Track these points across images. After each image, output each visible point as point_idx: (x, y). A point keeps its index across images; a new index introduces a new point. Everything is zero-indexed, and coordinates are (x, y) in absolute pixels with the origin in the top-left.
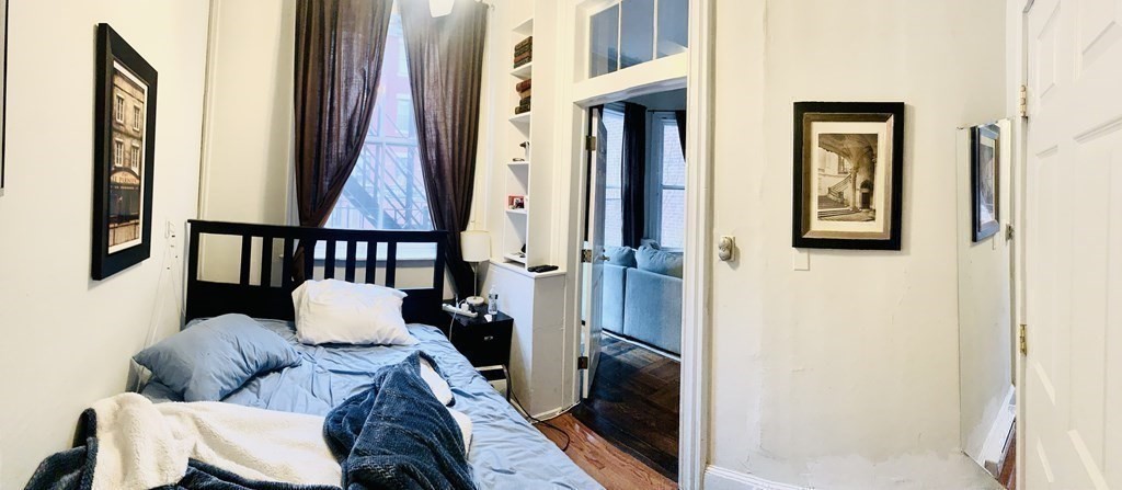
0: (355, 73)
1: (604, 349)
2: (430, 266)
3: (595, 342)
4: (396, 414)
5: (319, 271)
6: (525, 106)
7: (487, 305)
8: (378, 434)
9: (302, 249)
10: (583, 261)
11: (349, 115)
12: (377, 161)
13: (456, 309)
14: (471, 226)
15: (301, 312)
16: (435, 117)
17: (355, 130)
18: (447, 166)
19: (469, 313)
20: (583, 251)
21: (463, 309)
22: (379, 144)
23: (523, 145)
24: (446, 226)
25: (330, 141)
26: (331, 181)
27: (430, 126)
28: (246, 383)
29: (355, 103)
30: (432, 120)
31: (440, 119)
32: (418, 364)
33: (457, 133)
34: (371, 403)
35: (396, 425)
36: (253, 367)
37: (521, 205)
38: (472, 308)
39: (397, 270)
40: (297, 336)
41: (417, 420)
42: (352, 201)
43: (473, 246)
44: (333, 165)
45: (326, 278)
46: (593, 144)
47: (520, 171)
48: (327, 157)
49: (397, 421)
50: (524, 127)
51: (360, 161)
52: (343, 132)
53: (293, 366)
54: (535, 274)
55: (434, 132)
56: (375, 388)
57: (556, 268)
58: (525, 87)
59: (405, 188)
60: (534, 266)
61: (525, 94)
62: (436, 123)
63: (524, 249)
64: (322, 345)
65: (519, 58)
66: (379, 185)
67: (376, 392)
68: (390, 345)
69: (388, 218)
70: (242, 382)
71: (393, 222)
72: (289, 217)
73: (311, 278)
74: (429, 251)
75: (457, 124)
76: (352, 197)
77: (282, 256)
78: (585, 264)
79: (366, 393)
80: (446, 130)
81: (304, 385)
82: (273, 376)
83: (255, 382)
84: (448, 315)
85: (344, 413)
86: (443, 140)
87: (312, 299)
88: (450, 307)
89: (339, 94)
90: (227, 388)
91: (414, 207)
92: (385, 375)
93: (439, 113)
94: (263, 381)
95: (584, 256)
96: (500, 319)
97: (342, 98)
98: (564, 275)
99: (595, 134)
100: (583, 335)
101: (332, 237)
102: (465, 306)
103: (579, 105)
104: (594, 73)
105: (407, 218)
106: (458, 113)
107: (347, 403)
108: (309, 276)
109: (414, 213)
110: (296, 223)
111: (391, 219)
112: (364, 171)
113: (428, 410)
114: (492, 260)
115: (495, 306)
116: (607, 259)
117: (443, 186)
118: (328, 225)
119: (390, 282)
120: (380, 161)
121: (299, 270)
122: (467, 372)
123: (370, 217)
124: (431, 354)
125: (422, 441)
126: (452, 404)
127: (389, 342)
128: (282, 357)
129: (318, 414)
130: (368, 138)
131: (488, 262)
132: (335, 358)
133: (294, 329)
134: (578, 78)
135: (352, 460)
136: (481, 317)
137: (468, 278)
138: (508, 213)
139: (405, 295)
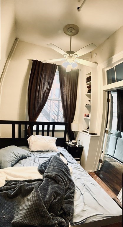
0: (46, 82)
1: (107, 159)
2: (63, 132)
3: (105, 157)
4: (55, 165)
5: (35, 133)
6: (90, 91)
7: (77, 143)
8: (50, 169)
9: (30, 127)
10: (105, 133)
11: (44, 92)
12: (50, 104)
13: (69, 143)
14: (74, 121)
15: (30, 144)
16: (66, 94)
17: (45, 96)
18: (69, 106)
19: (72, 144)
20: (105, 130)
21: (71, 143)
22: (51, 100)
23: (89, 101)
24: (68, 121)
25: (38, 99)
26: (38, 109)
27: (65, 96)
28: (18, 162)
29: (45, 89)
30: (65, 94)
31: (67, 94)
32: (60, 155)
33: (71, 98)
34: (49, 163)
35: (55, 167)
36: (19, 158)
37: (88, 116)
38: (73, 143)
39: (55, 133)
40: (30, 150)
41: (60, 166)
42: (43, 115)
43: (74, 127)
44: (39, 105)
45: (36, 135)
46: (109, 100)
47: (88, 107)
48: (37, 103)
49: (55, 166)
50: (89, 96)
51: (46, 104)
52: (42, 96)
53: (29, 157)
54: (91, 135)
55: (66, 97)
56: (49, 160)
57: (97, 134)
58: (89, 87)
59: (57, 112)
60: (91, 133)
61: (90, 89)
62: (66, 95)
63: (88, 128)
64: (36, 151)
65: (88, 80)
66: (51, 111)
67: (50, 161)
68: (53, 151)
69: (52, 119)
70: (16, 162)
71: (54, 120)
72: (26, 119)
73: (32, 135)
74: (63, 128)
75: (72, 95)
76: (44, 114)
77: (24, 129)
78: (106, 134)
79: (47, 161)
80: (69, 97)
81: (32, 160)
82: (24, 160)
83: (20, 161)
84: (67, 144)
85: (42, 166)
86: (68, 99)
87: (33, 140)
88: (68, 143)
89: (41, 87)
90: (12, 163)
91: (59, 116)
92: (52, 157)
93: (67, 93)
94: (22, 161)
95: (106, 132)
96: (80, 146)
97: (42, 88)
98: (99, 136)
99: (110, 98)
100: (102, 155)
101: (38, 124)
102: (71, 142)
103: (105, 91)
104: (108, 83)
105: (57, 119)
106: (72, 93)
107: (43, 164)
108: (32, 134)
109: (59, 118)
110: (28, 120)
111: (53, 119)
112: (47, 107)
113: (62, 164)
114: (79, 131)
115: (79, 143)
116: (112, 134)
117: (68, 111)
118: (37, 121)
119: (53, 136)
120: (51, 104)
121: (29, 133)
122: (71, 158)
123: (48, 119)
124: (63, 153)
125: (61, 170)
126: (68, 164)
127: (52, 150)
128: (26, 155)
129: (37, 166)
130: (49, 98)
131: (78, 131)
132: (39, 154)
133: (29, 148)
134: (104, 84)
135: (45, 174)
136: (75, 145)
137: (72, 135)
138: (84, 118)
139: (57, 139)
